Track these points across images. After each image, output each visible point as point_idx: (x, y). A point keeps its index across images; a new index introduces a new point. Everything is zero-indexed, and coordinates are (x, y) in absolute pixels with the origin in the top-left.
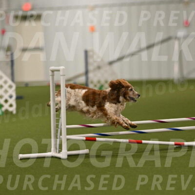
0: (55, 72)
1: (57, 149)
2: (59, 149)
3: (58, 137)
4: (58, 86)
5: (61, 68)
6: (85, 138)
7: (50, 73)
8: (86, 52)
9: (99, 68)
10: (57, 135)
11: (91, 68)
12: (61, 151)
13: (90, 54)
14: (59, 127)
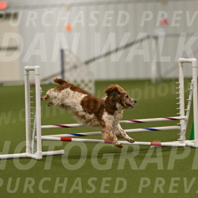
0: (30, 72)
1: (31, 149)
2: (34, 149)
3: (33, 137)
4: (33, 86)
5: (36, 67)
6: (60, 139)
7: (25, 72)
8: (62, 51)
9: (75, 67)
10: (32, 136)
11: (67, 67)
12: (36, 152)
13: (66, 53)
14: (34, 127)
